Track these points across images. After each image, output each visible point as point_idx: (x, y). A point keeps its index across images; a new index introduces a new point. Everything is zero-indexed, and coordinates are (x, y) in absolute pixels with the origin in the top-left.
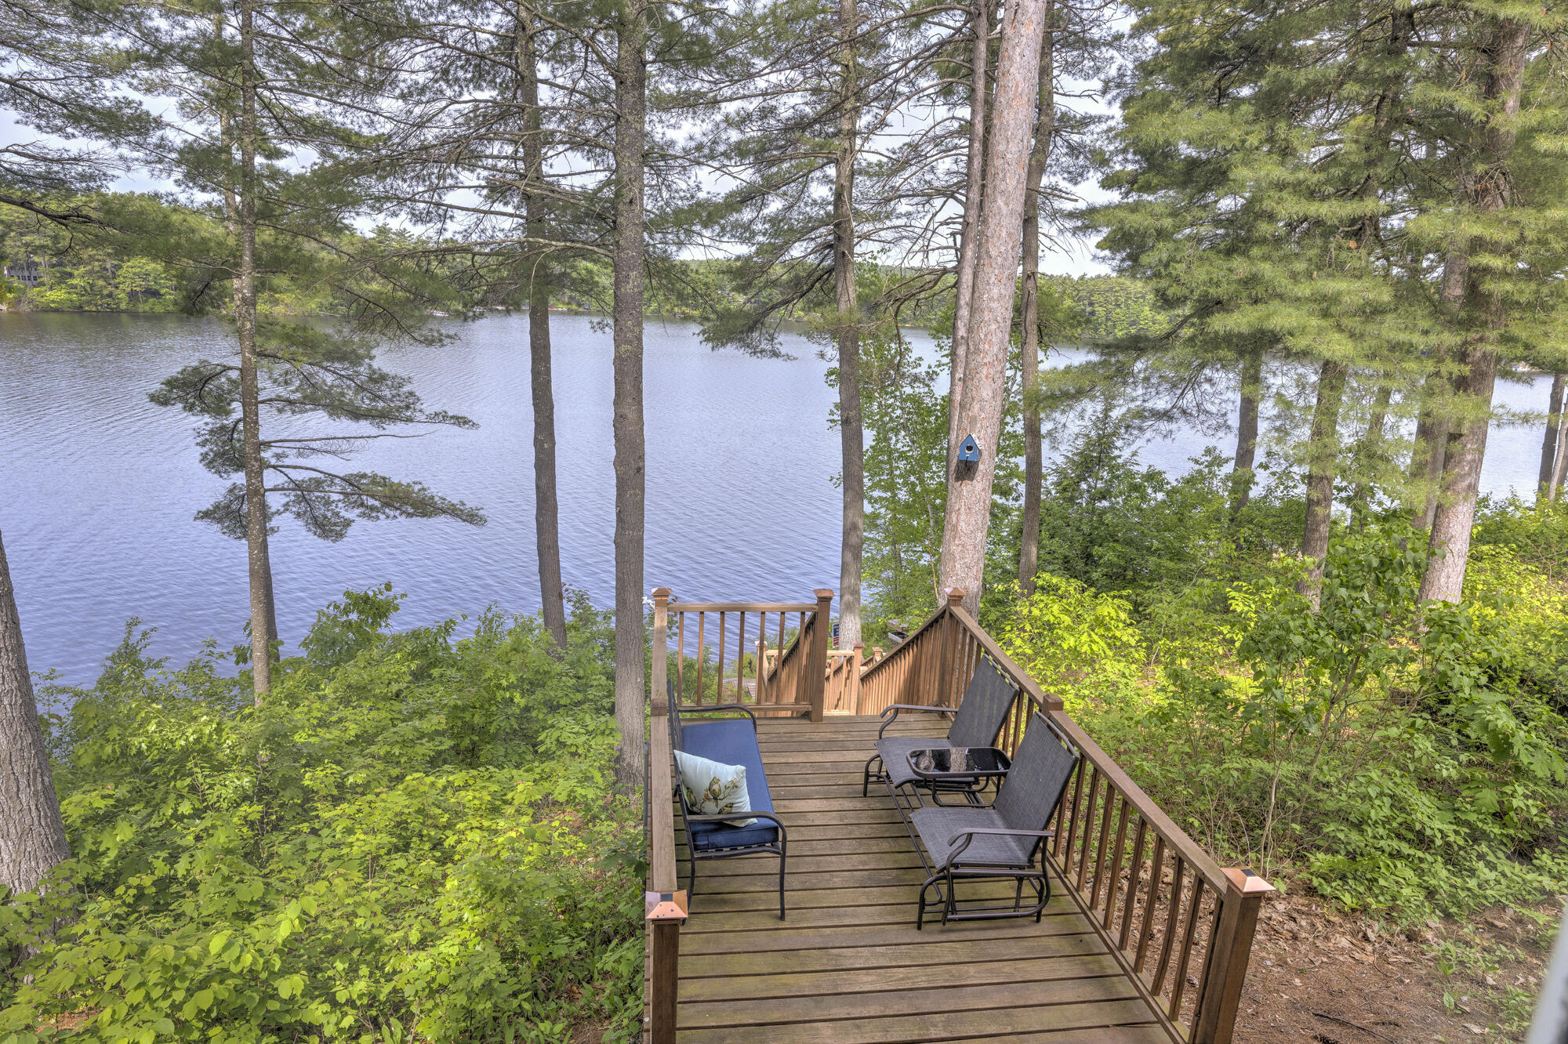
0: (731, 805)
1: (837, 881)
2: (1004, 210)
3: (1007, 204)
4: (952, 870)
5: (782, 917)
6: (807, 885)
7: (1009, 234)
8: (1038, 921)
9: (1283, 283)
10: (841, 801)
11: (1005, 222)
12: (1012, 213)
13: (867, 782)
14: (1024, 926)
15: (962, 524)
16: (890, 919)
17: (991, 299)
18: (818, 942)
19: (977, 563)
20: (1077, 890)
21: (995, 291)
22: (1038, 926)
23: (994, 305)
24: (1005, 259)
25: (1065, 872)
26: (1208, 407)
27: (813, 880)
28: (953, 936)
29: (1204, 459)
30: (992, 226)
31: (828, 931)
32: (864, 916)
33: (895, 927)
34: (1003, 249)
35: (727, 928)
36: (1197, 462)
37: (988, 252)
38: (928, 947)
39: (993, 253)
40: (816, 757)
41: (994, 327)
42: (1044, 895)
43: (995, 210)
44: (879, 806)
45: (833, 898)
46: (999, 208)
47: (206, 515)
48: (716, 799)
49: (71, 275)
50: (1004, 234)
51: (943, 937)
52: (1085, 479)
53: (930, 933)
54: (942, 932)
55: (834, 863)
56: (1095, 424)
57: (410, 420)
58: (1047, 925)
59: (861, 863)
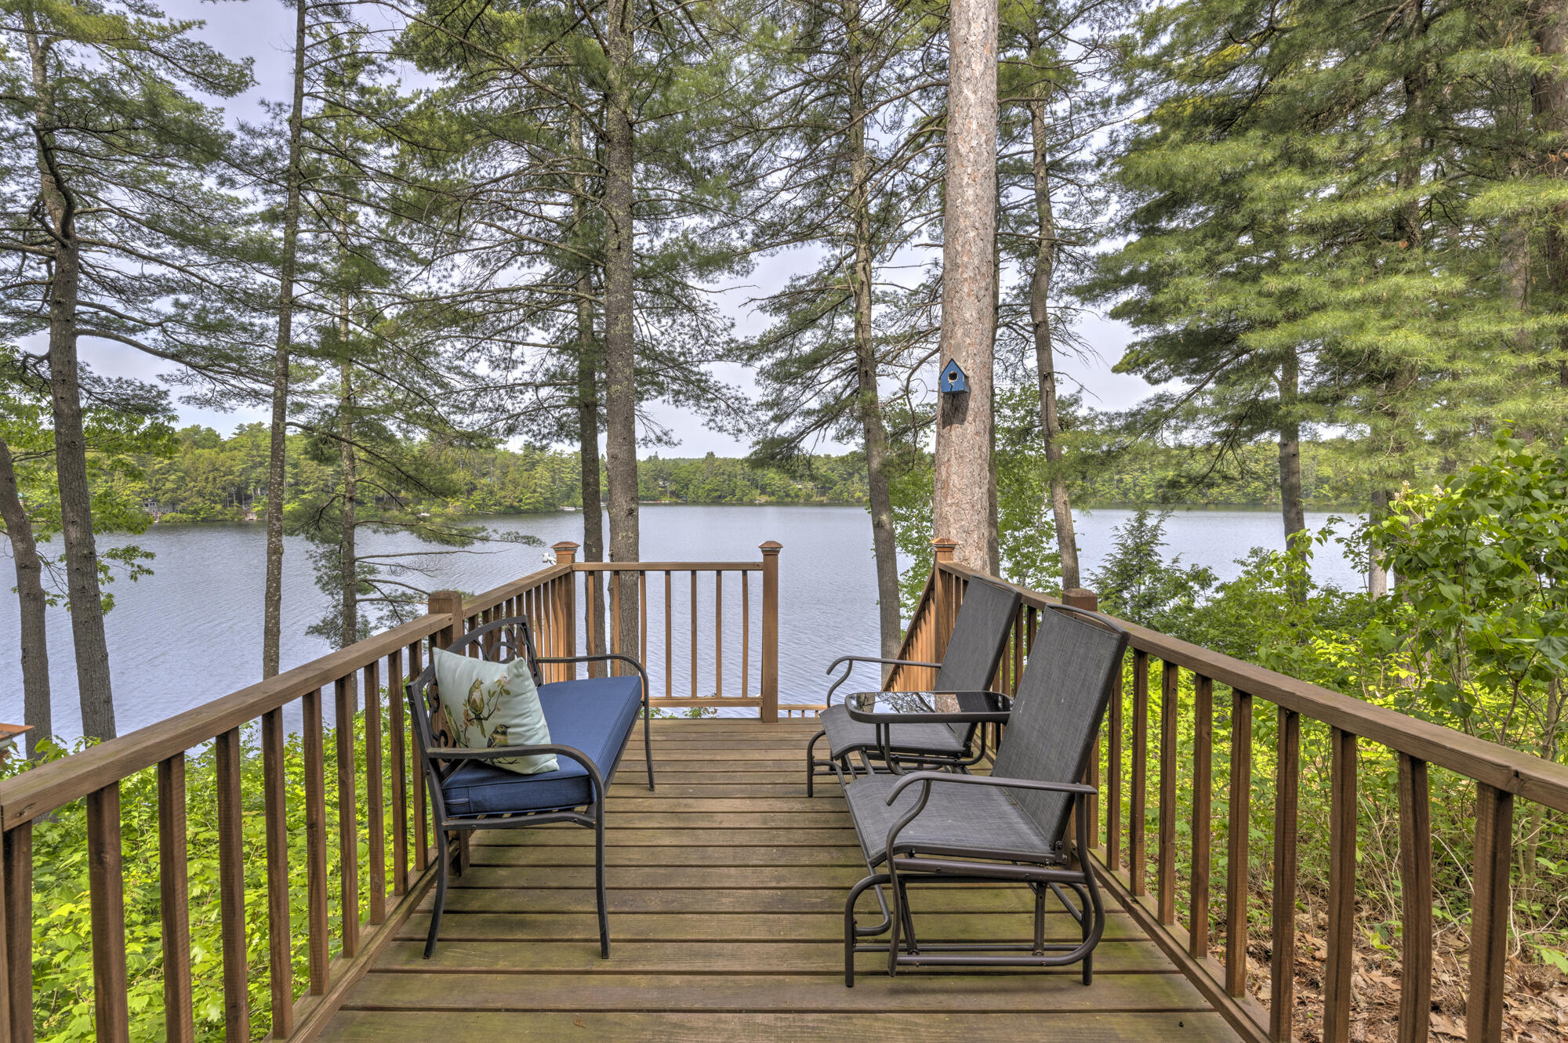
0: (503, 730)
1: (726, 901)
2: (972, 97)
3: (975, 92)
4: (900, 858)
5: (604, 954)
6: (675, 906)
7: (980, 125)
8: (1087, 981)
9: (1325, 292)
10: (771, 801)
11: (973, 112)
12: (982, 103)
13: (811, 773)
14: (1060, 990)
15: (954, 478)
16: (800, 965)
17: (966, 203)
18: (651, 999)
19: (978, 527)
20: (1160, 922)
21: (970, 193)
22: (1085, 991)
23: (971, 209)
24: (979, 154)
25: (1133, 892)
26: (1253, 466)
27: (687, 898)
28: (913, 1002)
29: (1251, 560)
30: (959, 121)
31: (677, 980)
32: (751, 958)
33: (806, 979)
34: (974, 143)
35: (500, 966)
36: (1243, 563)
37: (957, 152)
38: (859, 1021)
39: (963, 150)
40: (757, 755)
41: (972, 234)
42: (1091, 920)
43: (962, 101)
44: (828, 807)
45: (710, 927)
46: (967, 99)
47: (316, 630)
48: (479, 719)
49: (303, 492)
50: (974, 126)
51: (894, 1003)
52: (1126, 588)
53: (872, 993)
54: (894, 992)
55: (733, 877)
56: (1131, 532)
57: (485, 539)
58: (1104, 991)
59: (779, 879)
